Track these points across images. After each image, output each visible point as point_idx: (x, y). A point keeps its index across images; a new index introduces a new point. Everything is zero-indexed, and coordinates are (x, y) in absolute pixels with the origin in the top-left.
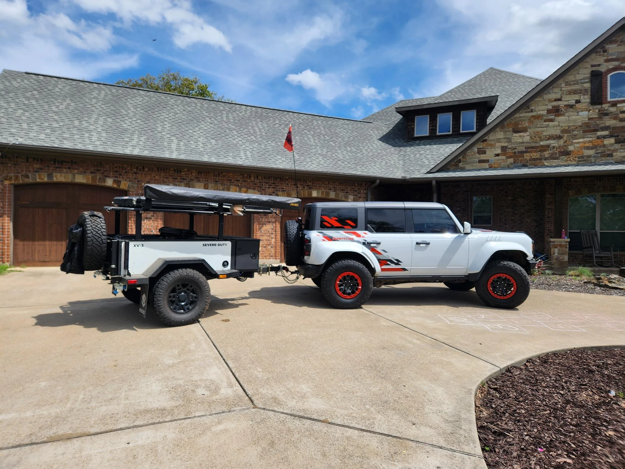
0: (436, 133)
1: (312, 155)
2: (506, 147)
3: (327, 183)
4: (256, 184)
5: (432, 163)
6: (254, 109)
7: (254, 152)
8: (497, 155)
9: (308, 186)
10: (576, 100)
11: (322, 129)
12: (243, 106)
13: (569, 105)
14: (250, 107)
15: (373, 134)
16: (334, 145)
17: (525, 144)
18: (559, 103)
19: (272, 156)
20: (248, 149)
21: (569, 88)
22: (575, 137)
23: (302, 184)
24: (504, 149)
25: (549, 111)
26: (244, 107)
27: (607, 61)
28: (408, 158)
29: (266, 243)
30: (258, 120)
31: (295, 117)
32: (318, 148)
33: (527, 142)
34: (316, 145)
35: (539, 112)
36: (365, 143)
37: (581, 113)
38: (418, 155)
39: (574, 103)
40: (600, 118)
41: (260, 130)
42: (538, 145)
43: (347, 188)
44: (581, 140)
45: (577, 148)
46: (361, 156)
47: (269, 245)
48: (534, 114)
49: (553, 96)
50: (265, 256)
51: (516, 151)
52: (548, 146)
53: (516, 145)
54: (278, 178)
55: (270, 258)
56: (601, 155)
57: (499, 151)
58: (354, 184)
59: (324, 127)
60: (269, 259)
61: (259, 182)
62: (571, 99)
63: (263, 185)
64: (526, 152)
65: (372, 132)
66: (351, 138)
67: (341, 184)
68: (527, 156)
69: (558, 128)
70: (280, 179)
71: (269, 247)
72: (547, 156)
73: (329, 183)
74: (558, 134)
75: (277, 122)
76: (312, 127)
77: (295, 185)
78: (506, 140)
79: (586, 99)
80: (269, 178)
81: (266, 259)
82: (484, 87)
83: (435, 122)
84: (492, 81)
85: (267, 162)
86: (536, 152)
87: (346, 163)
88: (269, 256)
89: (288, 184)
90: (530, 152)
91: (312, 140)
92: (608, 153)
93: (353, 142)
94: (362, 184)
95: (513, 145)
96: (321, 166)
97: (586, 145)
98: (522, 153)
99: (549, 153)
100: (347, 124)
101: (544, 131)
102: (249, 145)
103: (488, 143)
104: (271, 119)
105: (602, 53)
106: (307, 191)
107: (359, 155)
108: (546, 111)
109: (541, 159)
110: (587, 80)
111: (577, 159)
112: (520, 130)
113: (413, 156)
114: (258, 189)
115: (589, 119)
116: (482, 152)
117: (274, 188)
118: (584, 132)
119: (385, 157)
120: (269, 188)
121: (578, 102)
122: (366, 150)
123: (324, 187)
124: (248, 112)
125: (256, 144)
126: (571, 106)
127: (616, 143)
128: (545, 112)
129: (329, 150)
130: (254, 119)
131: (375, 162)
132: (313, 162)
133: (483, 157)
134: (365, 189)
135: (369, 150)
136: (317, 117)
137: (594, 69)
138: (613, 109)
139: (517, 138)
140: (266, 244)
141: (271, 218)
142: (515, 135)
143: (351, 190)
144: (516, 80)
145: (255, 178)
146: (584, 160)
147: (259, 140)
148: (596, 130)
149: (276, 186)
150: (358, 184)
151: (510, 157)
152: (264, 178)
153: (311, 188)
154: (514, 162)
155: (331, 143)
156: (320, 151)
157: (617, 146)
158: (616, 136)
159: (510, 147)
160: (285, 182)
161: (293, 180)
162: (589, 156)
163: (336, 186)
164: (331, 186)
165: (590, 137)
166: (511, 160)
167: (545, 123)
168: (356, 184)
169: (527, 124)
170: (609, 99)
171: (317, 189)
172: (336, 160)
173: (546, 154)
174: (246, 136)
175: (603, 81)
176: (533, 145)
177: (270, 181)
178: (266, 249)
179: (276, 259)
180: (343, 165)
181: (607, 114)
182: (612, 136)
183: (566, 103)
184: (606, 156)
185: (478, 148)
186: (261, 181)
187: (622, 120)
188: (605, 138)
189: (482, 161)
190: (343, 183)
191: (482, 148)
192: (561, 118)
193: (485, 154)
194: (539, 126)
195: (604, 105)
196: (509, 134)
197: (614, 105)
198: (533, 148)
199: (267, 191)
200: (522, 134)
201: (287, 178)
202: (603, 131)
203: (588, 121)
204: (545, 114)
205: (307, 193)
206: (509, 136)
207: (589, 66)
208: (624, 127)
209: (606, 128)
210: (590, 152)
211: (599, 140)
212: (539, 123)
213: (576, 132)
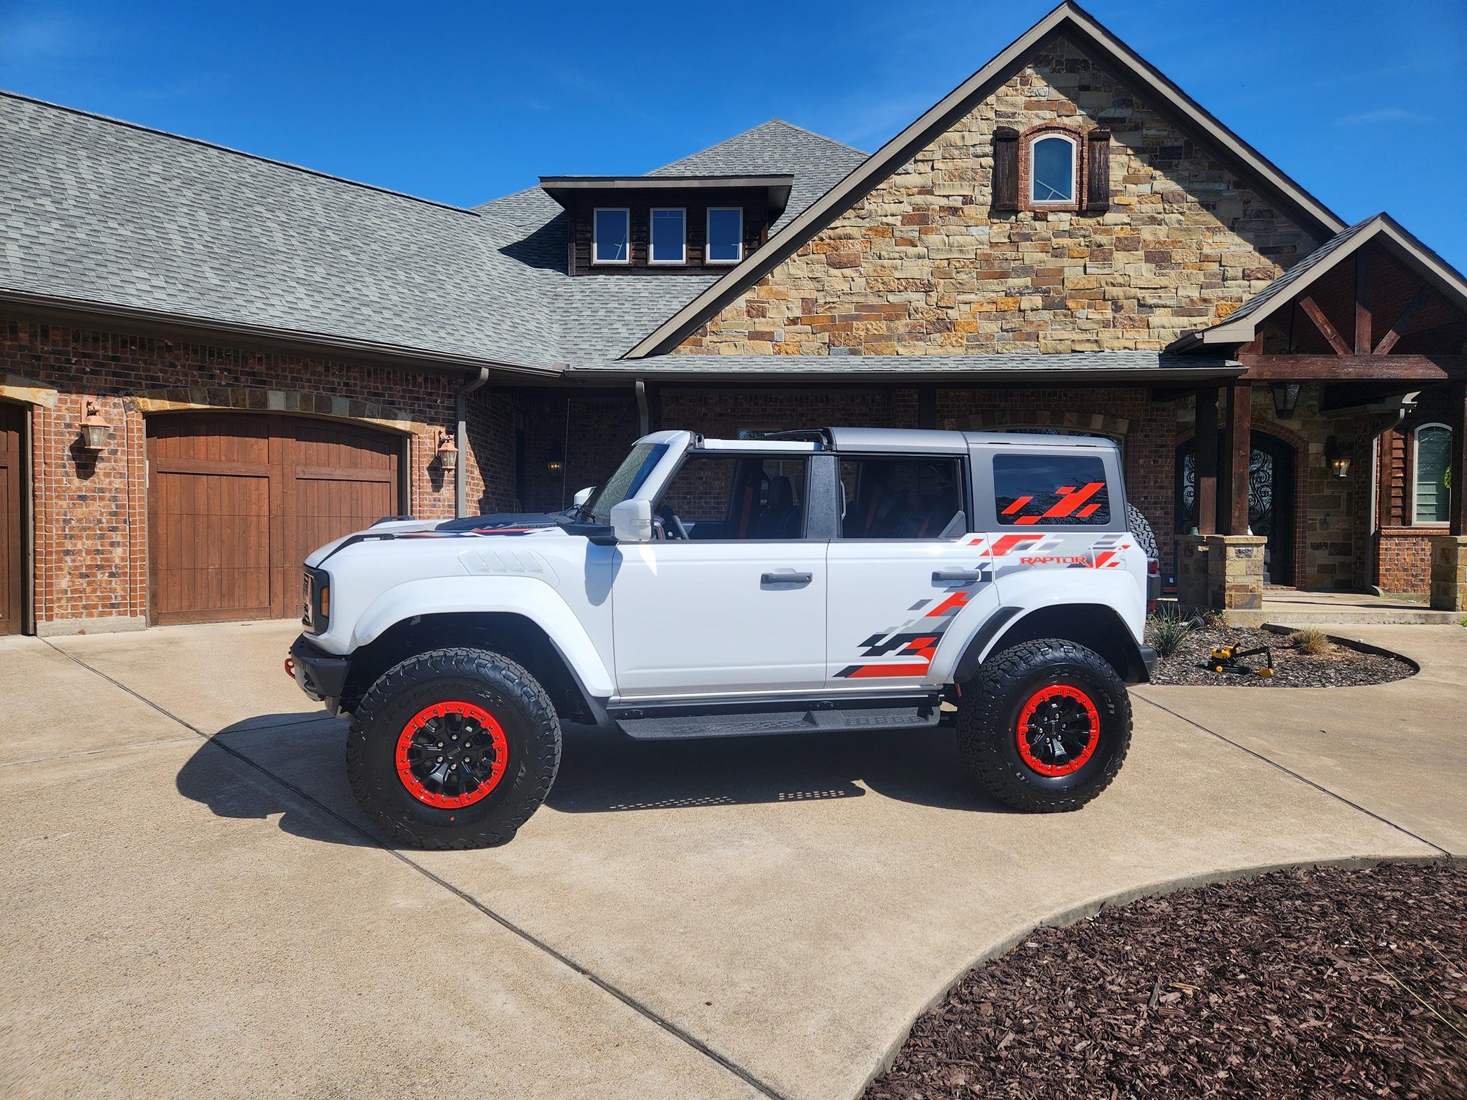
0: (646, 259)
1: (270, 278)
2: (814, 301)
3: (321, 369)
4: (38, 358)
5: (636, 336)
6: (71, 118)
7: (37, 249)
8: (794, 321)
9: (253, 374)
10: (965, 197)
11: (319, 209)
12: (26, 104)
13: (950, 208)
14: (55, 112)
15: (481, 246)
16: (352, 258)
17: (855, 299)
18: (929, 198)
19: (113, 267)
20: (18, 236)
21: (950, 164)
22: (961, 289)
23: (232, 367)
24: (808, 305)
25: (907, 220)
26: (35, 107)
27: (1028, 106)
28: (576, 317)
29: (89, 563)
30: (82, 153)
31: (225, 164)
32: (297, 261)
33: (859, 294)
34: (293, 253)
35: (885, 220)
36: (454, 267)
37: (973, 230)
38: (602, 313)
39: (960, 205)
40: (1014, 244)
41: (81, 182)
42: (882, 302)
43: (391, 389)
44: (972, 297)
45: (965, 316)
46: (440, 301)
47: (100, 567)
48: (874, 222)
49: (915, 181)
50: (85, 607)
51: (835, 313)
52: (905, 306)
53: (834, 299)
54: (133, 343)
55: (110, 614)
56: (1013, 336)
57: (796, 313)
58: (414, 378)
59: (326, 207)
60: (102, 614)
61: (53, 352)
62: (951, 194)
63: (68, 361)
64: (857, 318)
65: (477, 239)
66: (413, 247)
67: (369, 375)
68: (859, 328)
69: (926, 261)
70: (142, 347)
71: (102, 577)
72: (902, 330)
73: (327, 369)
74: (925, 277)
75: (157, 168)
76: (286, 200)
77: (201, 368)
78: (811, 284)
79: (984, 195)
80: (96, 339)
81: (90, 615)
82: (760, 161)
83: (645, 229)
84: (779, 151)
85: (87, 286)
86: (878, 319)
87: (387, 314)
88: (104, 606)
89: (173, 365)
90: (867, 318)
91: (278, 236)
92: (1029, 330)
93: (417, 259)
94: (438, 380)
95: (828, 299)
96: (297, 315)
97: (983, 309)
98: (848, 319)
99: (907, 325)
100: (404, 209)
101: (895, 268)
102: (21, 225)
103: (771, 289)
104: (135, 156)
105: (1019, 86)
106: (247, 391)
107: (431, 295)
108: (900, 218)
109: (889, 338)
110: (986, 150)
111: (965, 342)
112: (845, 260)
113: (590, 313)
114: (49, 376)
115: (992, 245)
116: (757, 311)
117: (115, 374)
118: (980, 276)
119: (511, 310)
120: (92, 372)
121: (968, 200)
122: (457, 286)
123: (309, 381)
124: (44, 126)
125: (55, 224)
126: (954, 211)
127: (1045, 307)
128: (897, 221)
129: (334, 271)
130: (65, 148)
131: (481, 320)
132: (272, 302)
133: (761, 325)
134: (450, 396)
135: (465, 285)
136: (305, 176)
137: (1003, 122)
138: (1038, 226)
139: (836, 280)
140: (89, 567)
141: (107, 475)
142: (833, 271)
143: (402, 397)
144: (828, 153)
145: (33, 336)
146: (981, 346)
147: (72, 213)
148: (1004, 275)
149: (125, 368)
150: (426, 379)
151: (824, 329)
152: (76, 340)
153: (264, 383)
154: (832, 343)
155: (343, 252)
156: (300, 273)
157: (1047, 315)
158: (1044, 292)
159: (822, 301)
160: (161, 357)
161: (195, 351)
162: (990, 337)
163: (352, 382)
164: (337, 380)
165: (993, 291)
166: (824, 337)
167: (898, 249)
168: (420, 380)
169: (858, 247)
170: (1032, 201)
171: (287, 386)
172: (355, 303)
173: (901, 325)
174: (17, 195)
175: (1022, 153)
176: (872, 300)
177: (101, 352)
178: (89, 584)
179: (133, 614)
180: (378, 318)
181: (1027, 238)
182: (1037, 291)
183: (944, 202)
184: (1025, 336)
185: (747, 301)
186: (60, 348)
187: (1058, 253)
188: (1021, 294)
189: (755, 336)
190: (376, 373)
191: (757, 302)
192: (933, 239)
193: (764, 317)
194: (883, 253)
195: (1021, 215)
196: (819, 270)
197: (1040, 216)
198: (871, 308)
199: (88, 385)
200: (847, 272)
201: (170, 344)
202: (1019, 277)
203: (989, 252)
204: (899, 224)
205: (247, 398)
206: (819, 275)
207: (992, 115)
208: (1061, 270)
209: (1025, 271)
210: (992, 327)
211: (1010, 299)
212: (885, 246)
213: (963, 277)
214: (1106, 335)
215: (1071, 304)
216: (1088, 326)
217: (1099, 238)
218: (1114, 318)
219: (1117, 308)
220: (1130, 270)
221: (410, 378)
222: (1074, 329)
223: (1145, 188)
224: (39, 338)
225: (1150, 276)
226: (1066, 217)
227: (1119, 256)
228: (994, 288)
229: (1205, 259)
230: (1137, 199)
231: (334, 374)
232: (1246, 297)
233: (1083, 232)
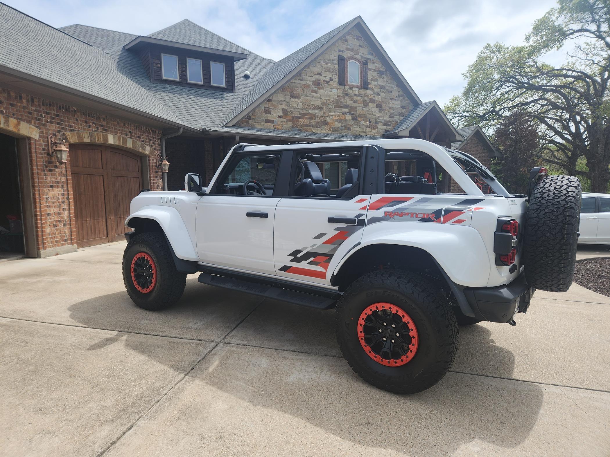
2: (286, 110)
3: (122, 125)
4: (31, 113)
8: (280, 117)
9: (102, 126)
10: (330, 78)
13: (326, 81)
17: (299, 110)
18: (320, 77)
21: (326, 65)
22: (330, 110)
23: (95, 122)
24: (284, 111)
25: (314, 83)
27: (348, 49)
29: (56, 219)
33: (300, 109)
35: (307, 82)
37: (333, 90)
39: (329, 80)
40: (344, 97)
42: (307, 112)
43: (143, 135)
44: (333, 114)
45: (331, 120)
47: (60, 221)
48: (304, 82)
49: (316, 70)
50: (56, 242)
51: (293, 115)
52: (314, 115)
53: (293, 110)
54: (63, 108)
55: (65, 244)
56: (345, 128)
57: (281, 114)
60: (62, 245)
61: (36, 111)
62: (326, 76)
63: (41, 116)
64: (300, 118)
67: (136, 128)
68: (301, 121)
69: (320, 100)
70: (66, 110)
71: (61, 226)
73: (125, 125)
74: (320, 105)
77: (86, 122)
78: (285, 103)
79: (336, 78)
80: (50, 105)
81: (58, 246)
86: (306, 118)
88: (63, 241)
89: (77, 120)
90: (303, 118)
92: (348, 127)
94: (156, 131)
95: (291, 110)
97: (336, 118)
98: (298, 118)
99: (315, 122)
101: (311, 101)
103: (273, 103)
105: (345, 42)
106: (101, 134)
109: (309, 126)
110: (336, 62)
111: (331, 129)
112: (296, 95)
114: (35, 123)
115: (338, 96)
116: (268, 111)
117: (58, 124)
118: (335, 107)
120: (51, 122)
123: (119, 130)
126: (327, 82)
127: (352, 119)
128: (311, 83)
133: (269, 117)
134: (159, 139)
137: (341, 53)
138: (350, 91)
139: (293, 103)
140: (56, 221)
141: (59, 175)
142: (292, 99)
143: (147, 139)
145: (28, 101)
146: (336, 131)
148: (342, 107)
149: (61, 120)
150: (152, 131)
151: (290, 121)
152: (43, 105)
153: (106, 130)
154: (293, 126)
157: (353, 122)
158: (353, 114)
159: (289, 110)
160: (73, 115)
161: (84, 114)
162: (338, 128)
163: (132, 131)
164: (127, 130)
165: (339, 112)
166: (290, 124)
167: (312, 93)
168: (150, 130)
169: (300, 91)
170: (349, 83)
171: (114, 133)
173: (313, 122)
175: (346, 66)
176: (305, 112)
177: (52, 112)
178: (57, 230)
179: (72, 244)
181: (347, 95)
182: (350, 114)
183: (324, 79)
184: (347, 129)
185: (264, 107)
186: (38, 109)
187: (355, 102)
188: (346, 114)
189: (268, 121)
190: (138, 127)
191: (268, 108)
192: (321, 91)
193: (271, 114)
194: (307, 94)
195: (346, 87)
196: (288, 98)
197: (351, 88)
198: (304, 114)
199: (49, 128)
200: (297, 100)
201: (75, 109)
202: (345, 108)
203: (336, 98)
204: (312, 84)
205: (102, 137)
206: (288, 100)
207: (337, 50)
208: (356, 107)
209: (347, 106)
210: (338, 125)
211: (343, 116)
212: (307, 92)
213: (330, 106)
214: (368, 130)
215: (359, 119)
216: (363, 127)
217: (366, 98)
218: (369, 125)
219: (370, 122)
220: (373, 109)
221: (148, 130)
222: (360, 127)
223: (376, 83)
224: (30, 103)
225: (377, 112)
226: (357, 89)
227: (370, 104)
228: (339, 111)
229: (390, 108)
230: (374, 86)
231: (126, 127)
232: (399, 121)
233: (361, 95)
